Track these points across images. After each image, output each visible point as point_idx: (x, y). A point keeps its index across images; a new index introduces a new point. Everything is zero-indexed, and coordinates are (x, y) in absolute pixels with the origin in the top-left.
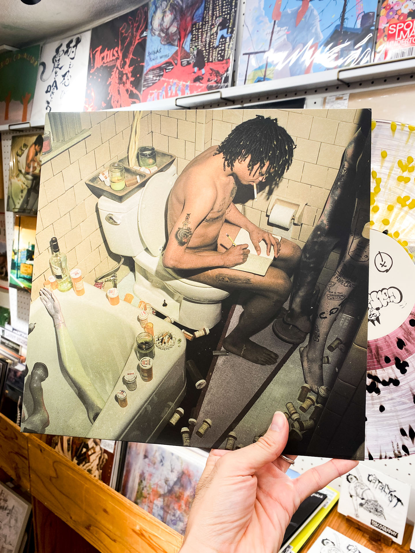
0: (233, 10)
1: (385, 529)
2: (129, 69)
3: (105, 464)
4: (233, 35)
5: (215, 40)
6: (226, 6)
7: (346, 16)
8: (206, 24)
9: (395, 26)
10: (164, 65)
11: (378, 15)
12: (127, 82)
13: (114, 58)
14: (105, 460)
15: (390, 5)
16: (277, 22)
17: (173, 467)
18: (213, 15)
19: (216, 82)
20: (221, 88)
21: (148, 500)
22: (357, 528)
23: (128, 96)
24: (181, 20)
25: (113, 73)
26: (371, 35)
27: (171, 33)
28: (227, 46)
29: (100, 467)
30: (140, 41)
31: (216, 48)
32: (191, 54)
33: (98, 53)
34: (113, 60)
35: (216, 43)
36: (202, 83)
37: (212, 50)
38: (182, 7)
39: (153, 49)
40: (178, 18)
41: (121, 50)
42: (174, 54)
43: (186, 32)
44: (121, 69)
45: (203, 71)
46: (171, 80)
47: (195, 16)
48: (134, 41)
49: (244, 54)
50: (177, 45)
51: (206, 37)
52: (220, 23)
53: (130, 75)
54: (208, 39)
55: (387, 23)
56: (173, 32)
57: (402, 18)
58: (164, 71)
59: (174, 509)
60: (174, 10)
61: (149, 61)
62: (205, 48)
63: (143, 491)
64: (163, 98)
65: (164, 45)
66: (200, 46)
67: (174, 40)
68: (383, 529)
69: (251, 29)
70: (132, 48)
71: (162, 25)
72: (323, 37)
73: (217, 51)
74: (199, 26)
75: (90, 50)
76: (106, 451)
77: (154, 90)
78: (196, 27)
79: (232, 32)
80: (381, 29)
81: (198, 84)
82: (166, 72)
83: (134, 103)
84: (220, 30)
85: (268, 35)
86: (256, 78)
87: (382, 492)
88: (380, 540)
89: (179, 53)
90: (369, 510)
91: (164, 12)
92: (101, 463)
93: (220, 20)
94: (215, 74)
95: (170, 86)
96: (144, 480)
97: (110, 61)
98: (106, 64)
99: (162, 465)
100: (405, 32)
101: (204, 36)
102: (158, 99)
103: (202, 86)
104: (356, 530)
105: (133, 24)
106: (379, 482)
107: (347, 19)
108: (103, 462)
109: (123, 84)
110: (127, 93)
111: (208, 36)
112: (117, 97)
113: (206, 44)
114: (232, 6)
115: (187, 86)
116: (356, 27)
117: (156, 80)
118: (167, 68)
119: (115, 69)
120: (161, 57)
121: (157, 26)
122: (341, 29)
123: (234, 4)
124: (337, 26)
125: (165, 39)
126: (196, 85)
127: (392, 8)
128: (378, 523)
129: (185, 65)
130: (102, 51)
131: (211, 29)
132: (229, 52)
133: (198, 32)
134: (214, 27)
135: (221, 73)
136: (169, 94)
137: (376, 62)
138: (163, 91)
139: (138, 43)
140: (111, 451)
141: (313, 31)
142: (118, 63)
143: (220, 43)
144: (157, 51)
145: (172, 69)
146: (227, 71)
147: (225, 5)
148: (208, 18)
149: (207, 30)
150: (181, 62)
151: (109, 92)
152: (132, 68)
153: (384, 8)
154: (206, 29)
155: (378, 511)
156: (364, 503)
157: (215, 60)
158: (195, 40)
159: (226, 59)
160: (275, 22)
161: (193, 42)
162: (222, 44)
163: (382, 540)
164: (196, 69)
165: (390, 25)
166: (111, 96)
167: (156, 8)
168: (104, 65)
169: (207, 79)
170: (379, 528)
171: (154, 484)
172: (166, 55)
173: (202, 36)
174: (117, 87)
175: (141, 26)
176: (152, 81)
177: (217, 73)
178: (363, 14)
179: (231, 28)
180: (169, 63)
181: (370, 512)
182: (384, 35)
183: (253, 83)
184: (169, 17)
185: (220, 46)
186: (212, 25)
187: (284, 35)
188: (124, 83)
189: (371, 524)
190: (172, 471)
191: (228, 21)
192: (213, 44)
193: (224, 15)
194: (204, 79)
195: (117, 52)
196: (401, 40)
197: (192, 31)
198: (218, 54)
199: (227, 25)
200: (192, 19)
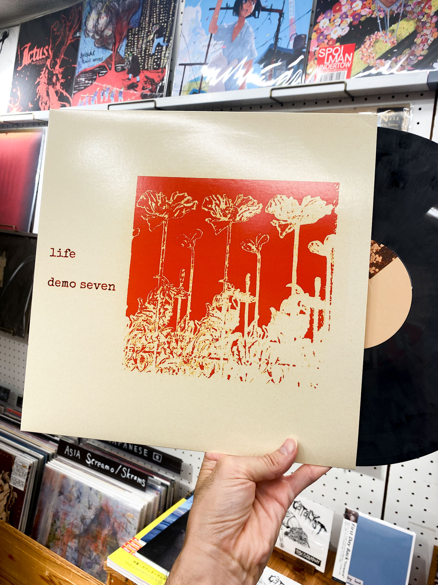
0: (171, 19)
1: (309, 558)
2: (59, 69)
3: (14, 503)
4: (170, 44)
5: (151, 48)
6: (163, 14)
7: (280, 36)
8: (142, 30)
9: (324, 50)
10: (98, 69)
11: (310, 39)
12: (57, 83)
13: (44, 57)
14: (14, 499)
15: (320, 30)
16: (213, 35)
17: (90, 504)
18: (150, 21)
19: (150, 90)
20: (156, 97)
21: (62, 543)
22: (281, 558)
23: (57, 98)
24: (117, 23)
25: (42, 73)
26: (302, 57)
27: (106, 36)
28: (163, 55)
29: (8, 508)
30: (73, 41)
31: (152, 56)
32: (126, 60)
33: (26, 51)
34: (43, 59)
35: (152, 51)
36: (137, 91)
37: (148, 57)
38: (118, 11)
39: (87, 51)
40: (114, 21)
41: (52, 49)
42: (108, 58)
43: (122, 36)
44: (51, 69)
45: (138, 78)
46: (104, 85)
47: (131, 21)
48: (66, 41)
49: (180, 65)
50: (112, 49)
51: (142, 43)
52: (157, 31)
53: (60, 76)
54: (144, 46)
55: (318, 47)
56: (108, 35)
57: (331, 43)
58: (97, 75)
59: (90, 550)
60: (110, 13)
61: (81, 63)
62: (141, 54)
63: (57, 533)
64: (95, 103)
65: (98, 47)
66: (135, 52)
67: (109, 44)
68: (307, 557)
69: (188, 39)
70: (64, 48)
71: (97, 26)
72: (258, 54)
73: (153, 59)
74: (135, 32)
75: (18, 46)
76: (15, 490)
77: (86, 94)
78: (132, 32)
79: (168, 41)
80: (312, 52)
81: (132, 91)
82: (99, 76)
83: (64, 106)
84: (157, 38)
85: (204, 47)
86: (191, 89)
87: (306, 519)
88: (303, 570)
89: (114, 58)
90: (294, 538)
91: (99, 14)
92: (9, 503)
93: (156, 28)
94: (150, 83)
95: (103, 91)
96: (58, 520)
97: (40, 59)
98: (35, 63)
99: (79, 502)
100: (333, 57)
101: (140, 42)
102: (90, 104)
103: (137, 94)
104: (280, 560)
105: (65, 23)
106: (304, 508)
107: (281, 39)
108: (11, 501)
109: (52, 85)
110: (57, 95)
111: (144, 43)
112: (46, 98)
113: (141, 51)
114: (169, 14)
115: (121, 92)
116: (289, 48)
117: (88, 83)
118: (101, 72)
119: (45, 69)
120: (94, 60)
121: (92, 27)
122: (275, 49)
123: (171, 13)
124: (271, 45)
125: (100, 42)
126: (130, 92)
127: (322, 32)
128: (302, 552)
129: (119, 70)
130: (31, 49)
131: (147, 36)
132: (165, 61)
133: (134, 38)
134: (151, 34)
135: (156, 81)
136: (102, 100)
137: (307, 83)
138: (94, 96)
139: (71, 43)
140: (22, 489)
141: (249, 48)
142: (48, 63)
143: (156, 51)
144: (91, 53)
145: (106, 73)
146: (163, 80)
147: (162, 12)
148: (145, 25)
149: (143, 37)
150: (116, 67)
151: (37, 92)
152: (63, 68)
153: (315, 31)
154: (142, 35)
155: (303, 538)
156: (289, 532)
157: (150, 68)
158: (131, 46)
159: (162, 68)
160: (211, 35)
161: (129, 47)
162: (158, 53)
163: (305, 570)
164: (130, 76)
165: (320, 49)
166: (39, 97)
167: (91, 9)
168: (33, 63)
169: (142, 87)
170: (303, 557)
171: (69, 524)
172: (100, 59)
173: (138, 42)
174: (46, 87)
175: (74, 26)
176: (84, 84)
177: (152, 82)
178: (295, 36)
179: (167, 37)
180: (102, 67)
181: (295, 540)
182: (314, 58)
183: (188, 94)
184: (103, 20)
185: (156, 54)
186: (149, 31)
187: (220, 49)
188: (54, 85)
189: (296, 553)
190: (89, 508)
191: (165, 29)
192: (148, 52)
193: (161, 23)
194: (138, 87)
195: (47, 51)
196: (330, 64)
197: (127, 37)
198: (154, 62)
199: (164, 33)
200: (129, 24)
